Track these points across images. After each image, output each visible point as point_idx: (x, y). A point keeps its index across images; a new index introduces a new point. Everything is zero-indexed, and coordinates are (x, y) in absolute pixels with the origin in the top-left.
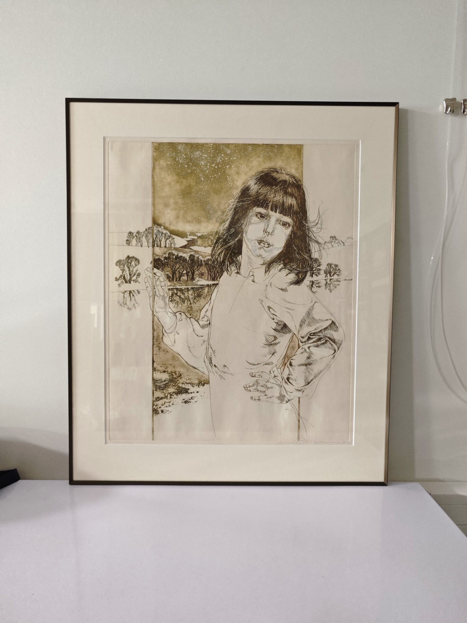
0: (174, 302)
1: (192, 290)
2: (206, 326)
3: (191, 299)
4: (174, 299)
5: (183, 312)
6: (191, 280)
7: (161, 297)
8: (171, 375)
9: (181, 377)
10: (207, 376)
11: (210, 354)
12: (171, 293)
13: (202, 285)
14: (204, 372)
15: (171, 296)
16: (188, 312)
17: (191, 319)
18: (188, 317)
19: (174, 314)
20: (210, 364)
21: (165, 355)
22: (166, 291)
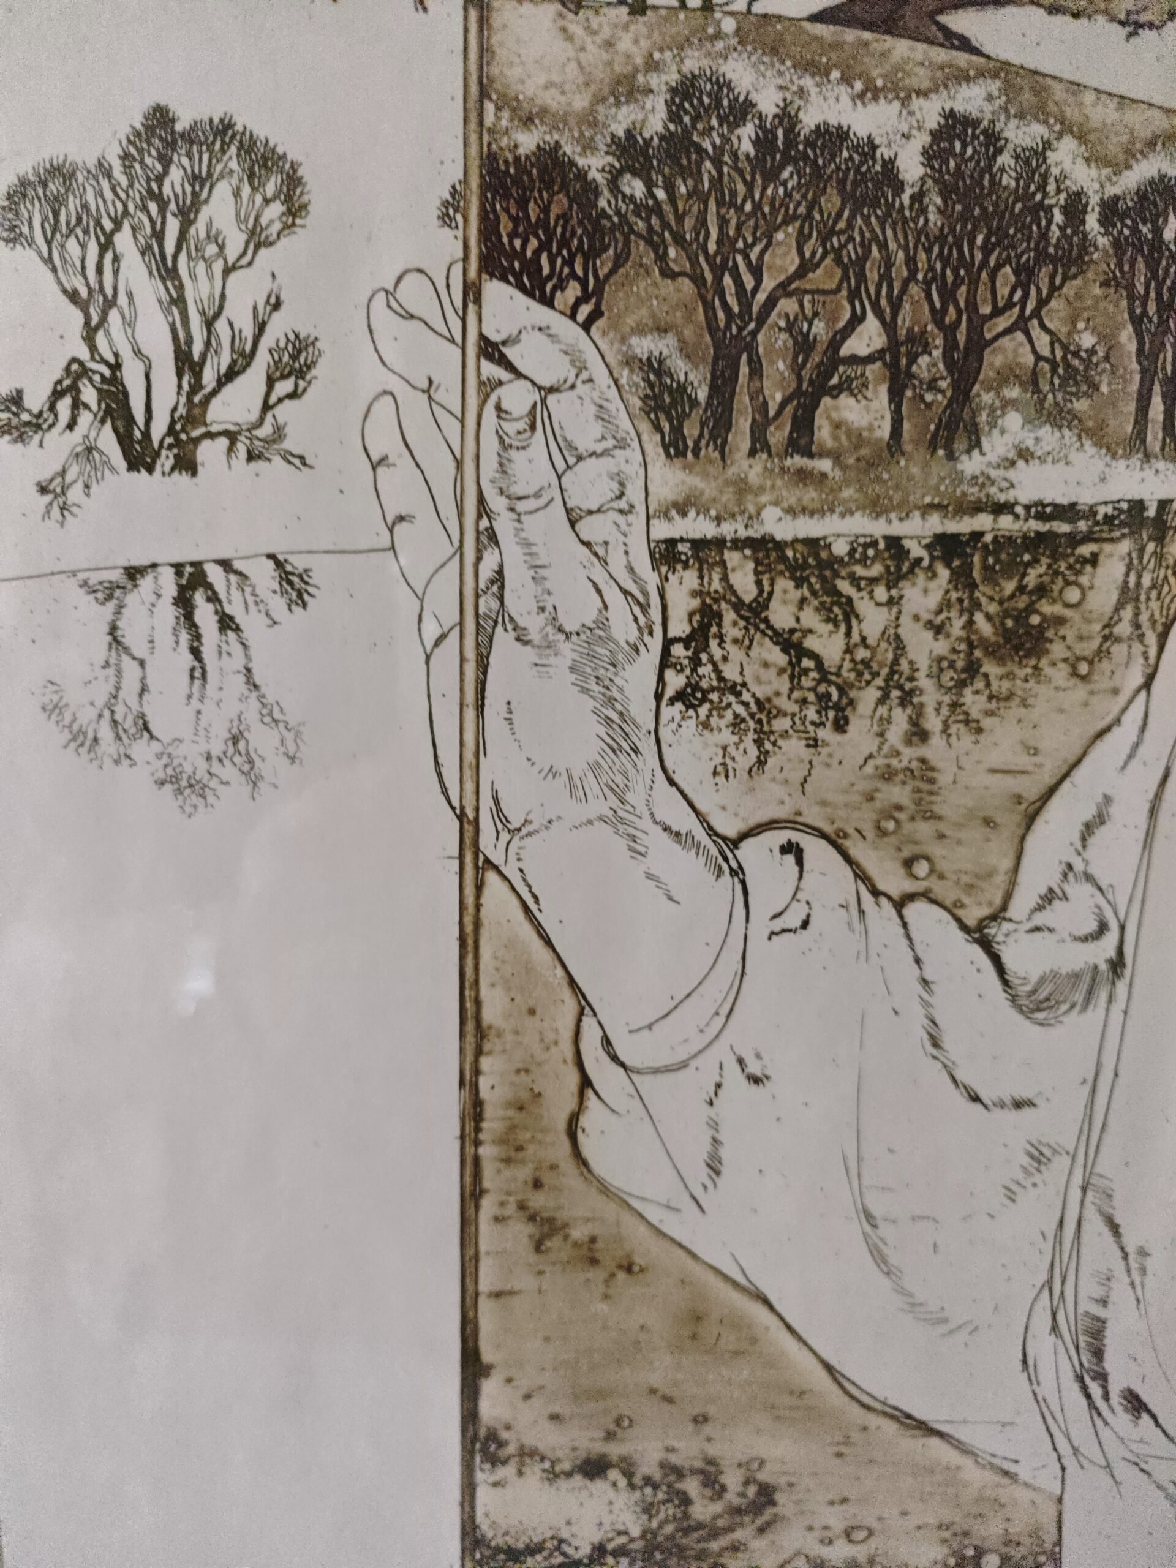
0: (719, 709)
1: (948, 565)
2: (1079, 997)
3: (924, 682)
4: (721, 679)
5: (828, 829)
6: (933, 446)
7: (568, 651)
8: (661, 1496)
9: (768, 1513)
10: (1039, 1500)
11: (1090, 1288)
12: (694, 594)
13: (1068, 512)
14: (1012, 1468)
15: (686, 642)
16: (882, 833)
17: (912, 911)
18: (876, 893)
19: (714, 851)
20: (1084, 1389)
21: (606, 1297)
22: (631, 569)
